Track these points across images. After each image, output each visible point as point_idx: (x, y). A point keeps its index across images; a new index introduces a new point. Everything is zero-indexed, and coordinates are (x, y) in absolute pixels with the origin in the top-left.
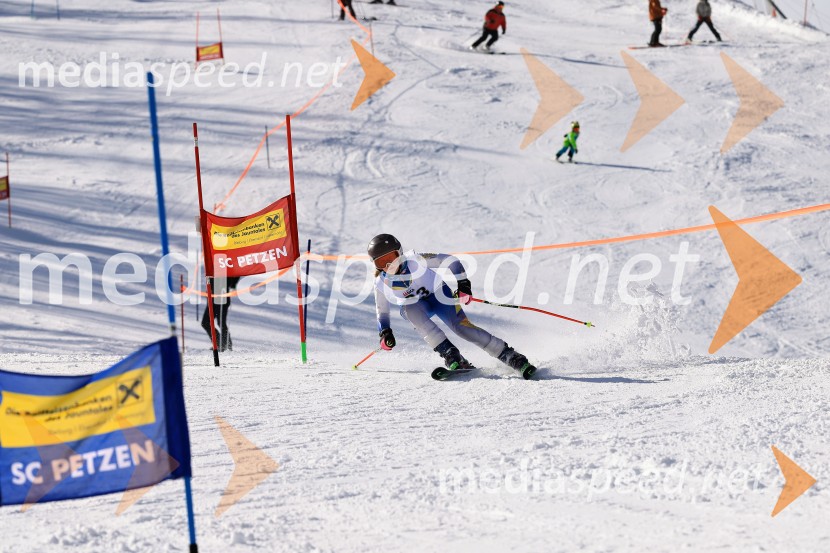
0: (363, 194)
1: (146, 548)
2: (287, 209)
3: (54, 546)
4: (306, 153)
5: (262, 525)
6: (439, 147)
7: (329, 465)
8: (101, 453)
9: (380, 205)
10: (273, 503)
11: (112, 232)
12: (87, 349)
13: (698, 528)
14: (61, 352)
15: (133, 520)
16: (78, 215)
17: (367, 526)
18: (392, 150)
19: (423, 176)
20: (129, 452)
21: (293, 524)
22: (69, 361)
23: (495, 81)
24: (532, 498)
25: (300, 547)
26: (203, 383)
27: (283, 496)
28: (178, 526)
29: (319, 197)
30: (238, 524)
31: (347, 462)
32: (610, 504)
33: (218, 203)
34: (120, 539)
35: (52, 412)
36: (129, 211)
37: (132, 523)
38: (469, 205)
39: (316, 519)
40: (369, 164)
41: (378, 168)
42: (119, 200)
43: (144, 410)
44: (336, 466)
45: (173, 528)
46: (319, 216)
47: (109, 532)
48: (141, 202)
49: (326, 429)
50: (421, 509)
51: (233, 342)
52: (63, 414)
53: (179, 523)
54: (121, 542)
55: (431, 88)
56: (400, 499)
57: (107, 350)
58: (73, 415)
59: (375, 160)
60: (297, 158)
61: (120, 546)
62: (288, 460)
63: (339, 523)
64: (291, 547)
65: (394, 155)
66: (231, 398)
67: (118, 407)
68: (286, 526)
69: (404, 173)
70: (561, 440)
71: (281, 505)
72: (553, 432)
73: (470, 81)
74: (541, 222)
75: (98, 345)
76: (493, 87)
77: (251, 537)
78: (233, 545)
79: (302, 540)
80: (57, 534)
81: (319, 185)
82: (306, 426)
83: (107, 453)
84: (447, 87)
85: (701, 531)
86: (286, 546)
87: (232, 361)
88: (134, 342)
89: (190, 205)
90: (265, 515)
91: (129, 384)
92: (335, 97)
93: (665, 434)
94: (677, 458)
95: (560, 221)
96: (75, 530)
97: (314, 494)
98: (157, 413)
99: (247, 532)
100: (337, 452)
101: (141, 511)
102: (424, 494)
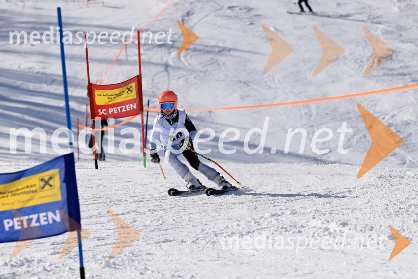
0: (179, 75)
1: (56, 269)
2: (137, 83)
3: (5, 267)
4: (147, 52)
5: (120, 257)
6: (220, 49)
7: (158, 224)
8: (31, 217)
9: (188, 81)
10: (127, 245)
11: (40, 94)
12: (26, 159)
13: (360, 261)
14: (11, 160)
15: (49, 253)
16: (21, 84)
17: (178, 258)
18: (195, 50)
19: (211, 66)
20: (47, 216)
21: (137, 256)
22: (15, 166)
23: (252, 13)
25: (141, 269)
26: (89, 178)
27: (132, 241)
28: (74, 257)
29: (154, 76)
30: (107, 256)
31: (168, 223)
33: (99, 79)
34: (42, 264)
35: (4, 193)
36: (49, 82)
37: (49, 255)
38: (236, 81)
39: (150, 254)
40: (182, 58)
41: (187, 60)
42: (44, 76)
43: (55, 193)
44: (161, 224)
45: (71, 258)
46: (154, 87)
47: (36, 260)
48: (56, 78)
49: (156, 204)
50: (208, 249)
51: (106, 155)
52: (10, 194)
53: (75, 255)
54: (42, 266)
55: (217, 16)
56: (197, 243)
57: (36, 159)
58: (15, 195)
59: (185, 56)
60: (142, 54)
61: (42, 268)
62: (135, 221)
63: (163, 256)
64: (136, 269)
65: (196, 53)
66: (104, 187)
67: (40, 191)
68: (134, 258)
69: (201, 63)
70: (285, 212)
71: (131, 246)
72: (281, 207)
73: (238, 13)
74: (276, 91)
75: (31, 157)
76: (251, 17)
77: (114, 264)
78: (104, 268)
79: (142, 265)
80: (7, 261)
81: (155, 69)
82: (145, 202)
83: (35, 217)
84: (225, 16)
85: (362, 262)
86: (133, 269)
87: (105, 166)
88: (52, 155)
89: (84, 80)
90: (122, 251)
91: (46, 178)
92: (164, 21)
93: (342, 209)
94: (349, 222)
95: (287, 91)
96: (17, 258)
97: (149, 240)
98: (62, 195)
99: (112, 261)
100: (162, 217)
101: (54, 249)
102: (210, 241)
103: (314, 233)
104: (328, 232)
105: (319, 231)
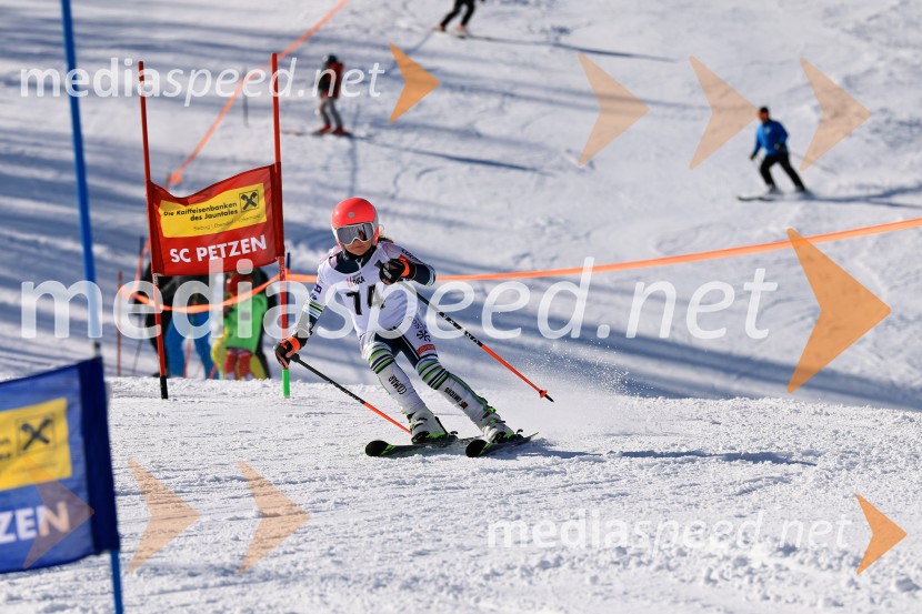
2: (269, 185)
20: (34, 517)
24: (596, 594)
26: (143, 420)
32: (704, 606)
50: (441, 605)
56: (413, 591)
66: (183, 444)
67: (19, 455)
87: (186, 392)
90: (224, 607)
91: (36, 424)
98: (74, 463)
102: (447, 584)
103: (711, 571)
104: (746, 568)
105: (723, 566)
